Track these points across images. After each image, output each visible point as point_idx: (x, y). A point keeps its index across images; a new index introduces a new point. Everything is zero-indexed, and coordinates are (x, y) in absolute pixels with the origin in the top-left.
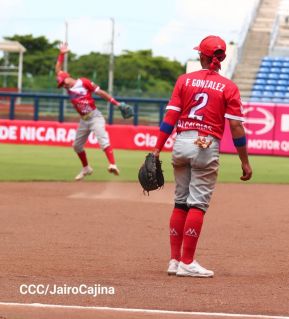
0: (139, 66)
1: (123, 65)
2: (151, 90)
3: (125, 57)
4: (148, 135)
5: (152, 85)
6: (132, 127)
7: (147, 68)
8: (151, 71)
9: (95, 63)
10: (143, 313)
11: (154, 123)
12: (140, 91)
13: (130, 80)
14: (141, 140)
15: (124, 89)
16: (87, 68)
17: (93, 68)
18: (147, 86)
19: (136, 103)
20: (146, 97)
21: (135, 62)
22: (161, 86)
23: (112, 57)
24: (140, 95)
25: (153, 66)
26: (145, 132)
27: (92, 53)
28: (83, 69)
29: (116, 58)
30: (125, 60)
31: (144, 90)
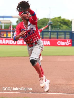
0: (58, 21)
1: (53, 21)
2: (62, 28)
3: (54, 19)
4: (61, 42)
5: (62, 27)
6: (56, 39)
7: (60, 22)
8: (61, 23)
9: (45, 21)
10: (62, 95)
11: (63, 38)
12: (59, 29)
13: (55, 26)
14: (59, 43)
15: (54, 28)
16: (43, 22)
17: (45, 22)
18: (60, 27)
19: (57, 32)
20: (60, 31)
21: (56, 20)
22: (65, 27)
23: (50, 19)
24: (58, 30)
25: (62, 21)
26: (60, 41)
27: (44, 18)
28: (42, 23)
29: (51, 19)
30: (54, 20)
31: (60, 28)
